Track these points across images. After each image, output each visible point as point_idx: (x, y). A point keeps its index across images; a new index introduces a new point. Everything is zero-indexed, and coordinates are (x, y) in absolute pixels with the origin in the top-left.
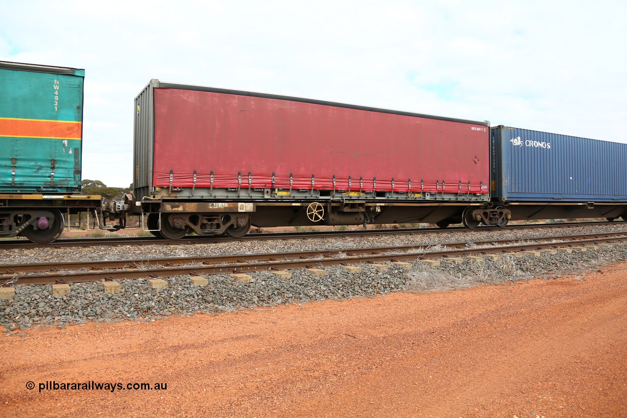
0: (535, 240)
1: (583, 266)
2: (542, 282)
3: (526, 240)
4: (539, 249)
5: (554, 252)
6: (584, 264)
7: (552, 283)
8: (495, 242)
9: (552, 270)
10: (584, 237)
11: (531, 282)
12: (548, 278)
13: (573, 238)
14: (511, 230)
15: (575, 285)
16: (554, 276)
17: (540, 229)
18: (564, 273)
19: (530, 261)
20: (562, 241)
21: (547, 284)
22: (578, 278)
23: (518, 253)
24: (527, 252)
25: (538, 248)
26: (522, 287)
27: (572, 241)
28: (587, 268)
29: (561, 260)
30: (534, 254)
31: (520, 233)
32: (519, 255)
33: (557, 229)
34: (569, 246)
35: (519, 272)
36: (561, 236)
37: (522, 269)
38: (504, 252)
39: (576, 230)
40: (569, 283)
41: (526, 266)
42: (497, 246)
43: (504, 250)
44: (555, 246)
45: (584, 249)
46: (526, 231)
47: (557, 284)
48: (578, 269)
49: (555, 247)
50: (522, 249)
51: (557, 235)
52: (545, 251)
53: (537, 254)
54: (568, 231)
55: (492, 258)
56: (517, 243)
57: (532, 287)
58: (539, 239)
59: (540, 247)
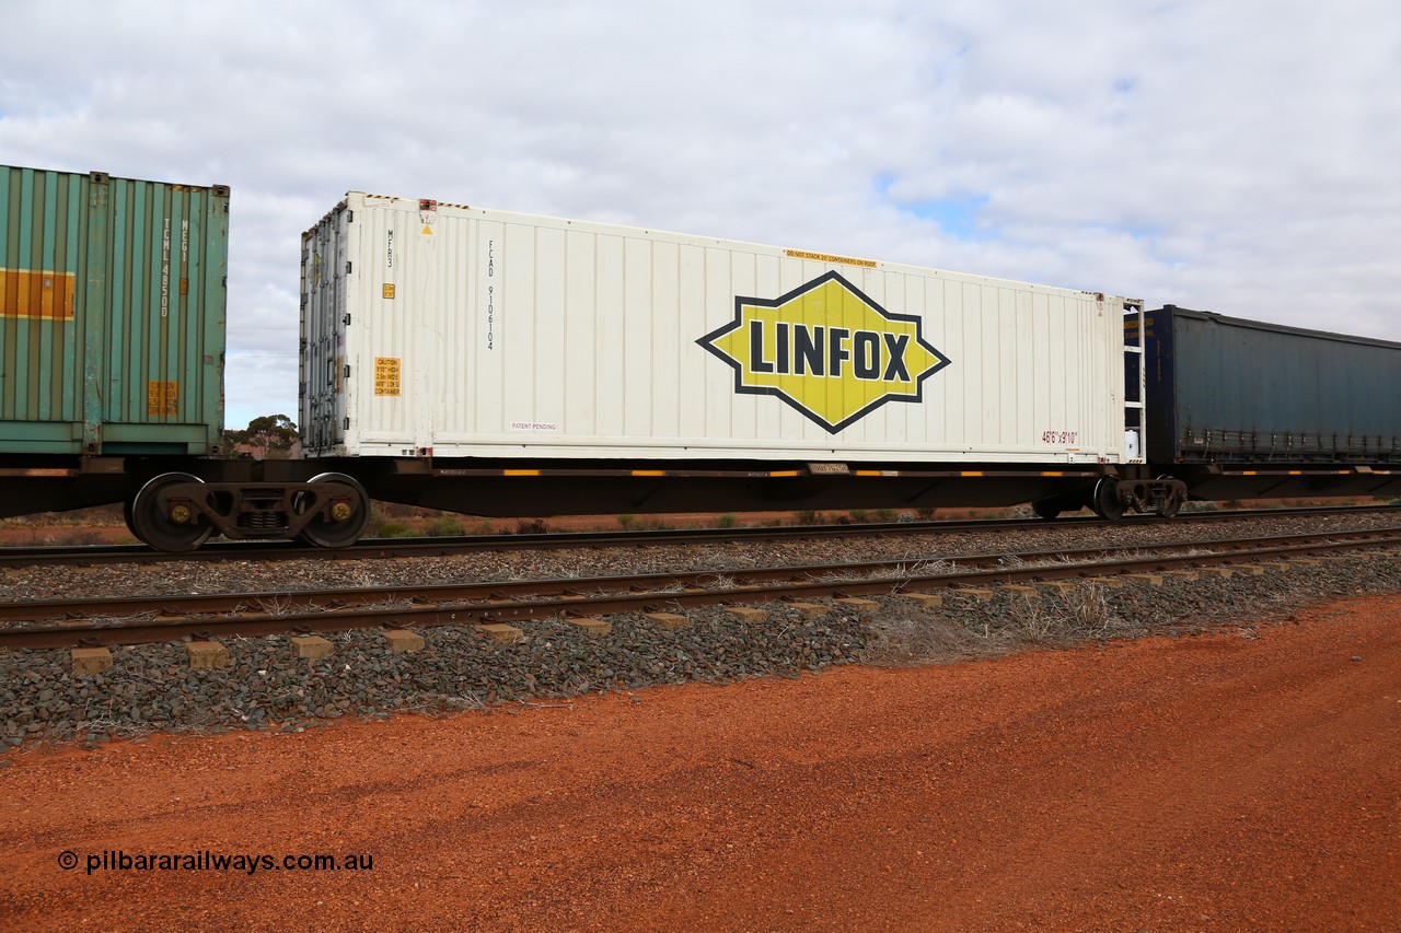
0: (1151, 549)
1: (1256, 607)
2: (1166, 643)
3: (1131, 551)
4: (1160, 569)
5: (1192, 576)
6: (1258, 604)
7: (1188, 646)
8: (1065, 554)
9: (1188, 616)
10: (1258, 543)
11: (1142, 644)
12: (1181, 634)
13: (1235, 544)
14: (1099, 527)
15: (1238, 649)
16: (1192, 628)
17: (1164, 526)
18: (1213, 624)
19: (1139, 597)
20: (1212, 553)
21: (1178, 647)
22: (1244, 633)
23: (1113, 579)
24: (1135, 576)
25: (1158, 566)
26: (1123, 652)
27: (1232, 552)
28: (1265, 612)
29: (1208, 594)
30: (1149, 580)
31: (1118, 535)
32: (1116, 582)
33: (1200, 526)
34: (1226, 563)
35: (1117, 621)
36: (1209, 540)
37: (1122, 615)
38: (1083, 576)
39: (1241, 528)
40: (1224, 646)
41: (1130, 608)
42: (1069, 562)
43: (1083, 572)
44: (1194, 563)
45: (1258, 571)
46: (1132, 530)
47: (1198, 646)
48: (1244, 613)
49: (1195, 566)
50: (1123, 569)
51: (1200, 539)
52: (1174, 575)
53: (1156, 580)
54: (1223, 530)
55: (1057, 589)
56: (1112, 555)
57: (1143, 653)
58: (1161, 548)
59: (1163, 565)
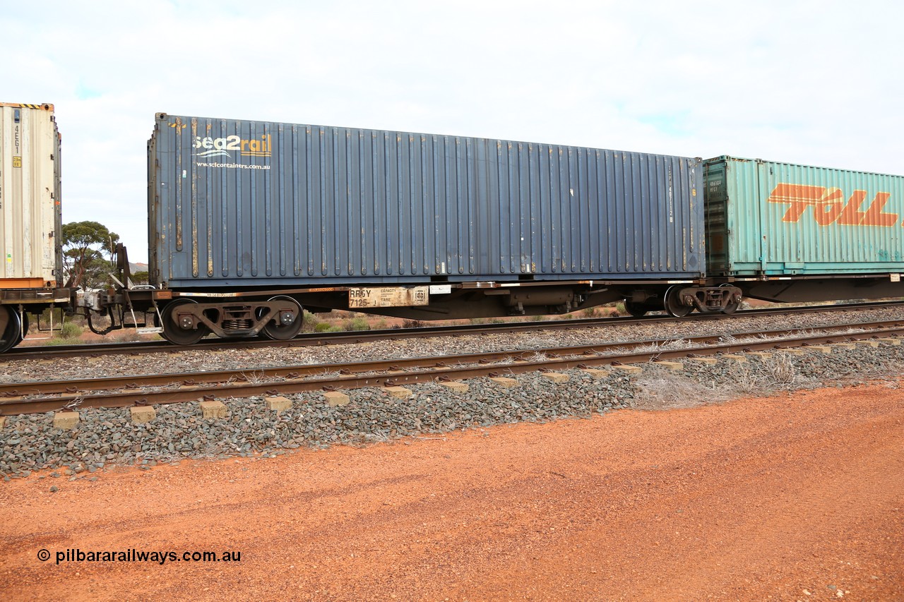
0: (822, 329)
1: (896, 367)
2: (835, 392)
3: (808, 330)
4: (828, 342)
5: (851, 346)
6: (897, 364)
7: (850, 394)
8: (763, 333)
9: (849, 374)
10: (896, 323)
11: (819, 392)
12: (844, 386)
13: (879, 325)
14: (785, 315)
15: (885, 395)
16: (852, 382)
17: (829, 313)
18: (867, 378)
19: (815, 361)
20: (863, 331)
21: (843, 395)
22: (889, 385)
23: (797, 349)
24: (812, 347)
25: (828, 340)
26: (806, 398)
27: (878, 330)
29: (863, 359)
30: (821, 349)
31: (798, 320)
32: (799, 352)
33: (854, 313)
34: (874, 337)
35: (801, 378)
36: (861, 322)
37: (804, 373)
38: (777, 348)
39: (883, 314)
40: (875, 393)
41: (810, 369)
42: (766, 339)
43: (776, 345)
44: (852, 338)
45: (897, 342)
46: (807, 316)
47: (857, 394)
48: (888, 371)
49: (852, 340)
50: (803, 343)
51: (855, 321)
52: (838, 346)
53: (826, 350)
54: (870, 315)
55: (759, 357)
56: (795, 334)
57: (820, 399)
58: (829, 328)
59: (830, 340)
